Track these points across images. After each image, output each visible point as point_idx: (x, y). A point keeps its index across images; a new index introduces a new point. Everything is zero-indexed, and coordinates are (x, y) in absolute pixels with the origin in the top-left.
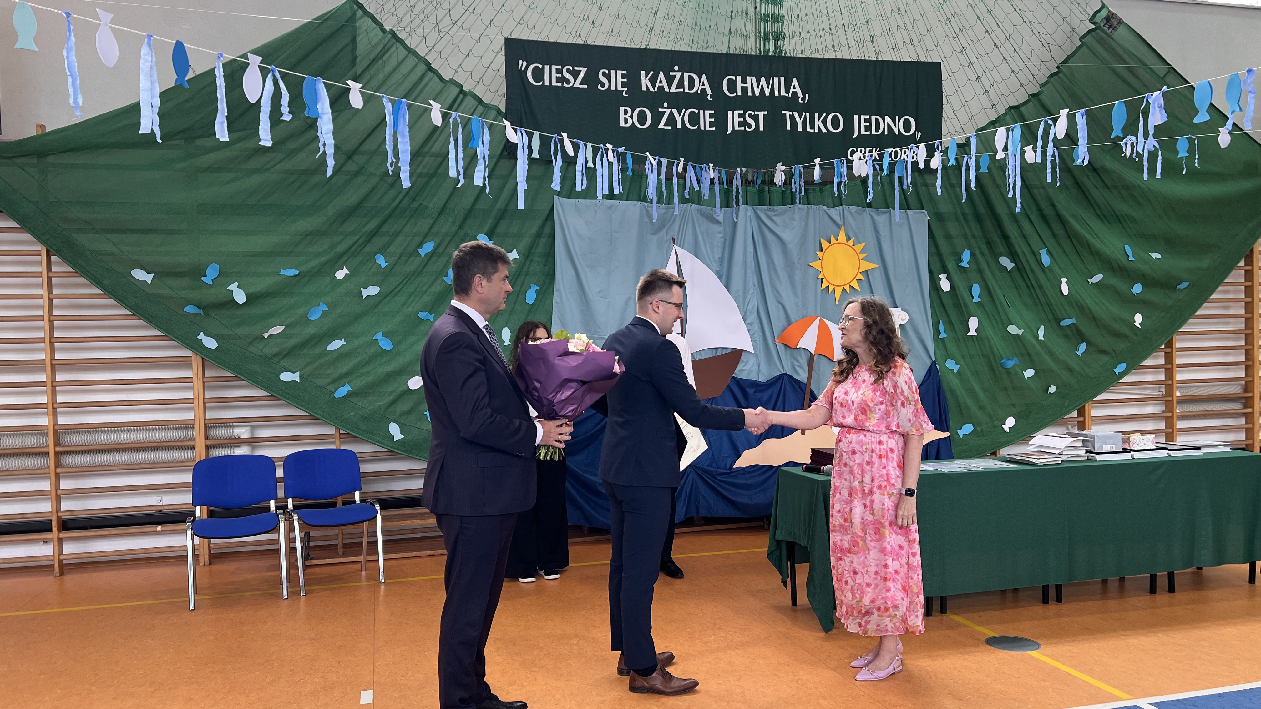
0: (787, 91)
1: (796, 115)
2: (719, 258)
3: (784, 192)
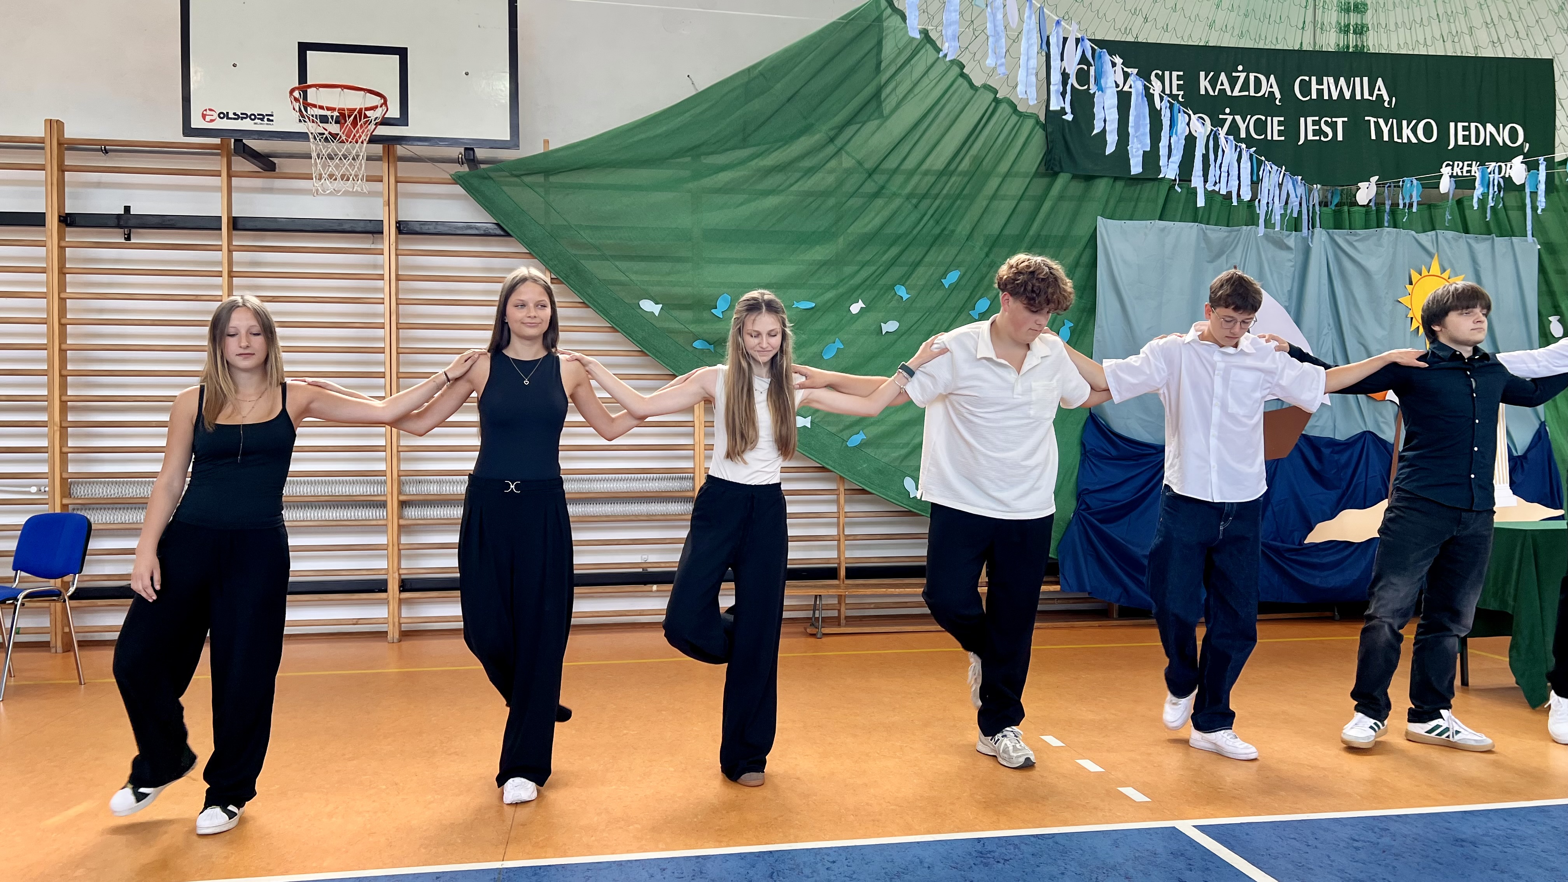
0: (1371, 94)
1: (1381, 121)
3: (1367, 213)
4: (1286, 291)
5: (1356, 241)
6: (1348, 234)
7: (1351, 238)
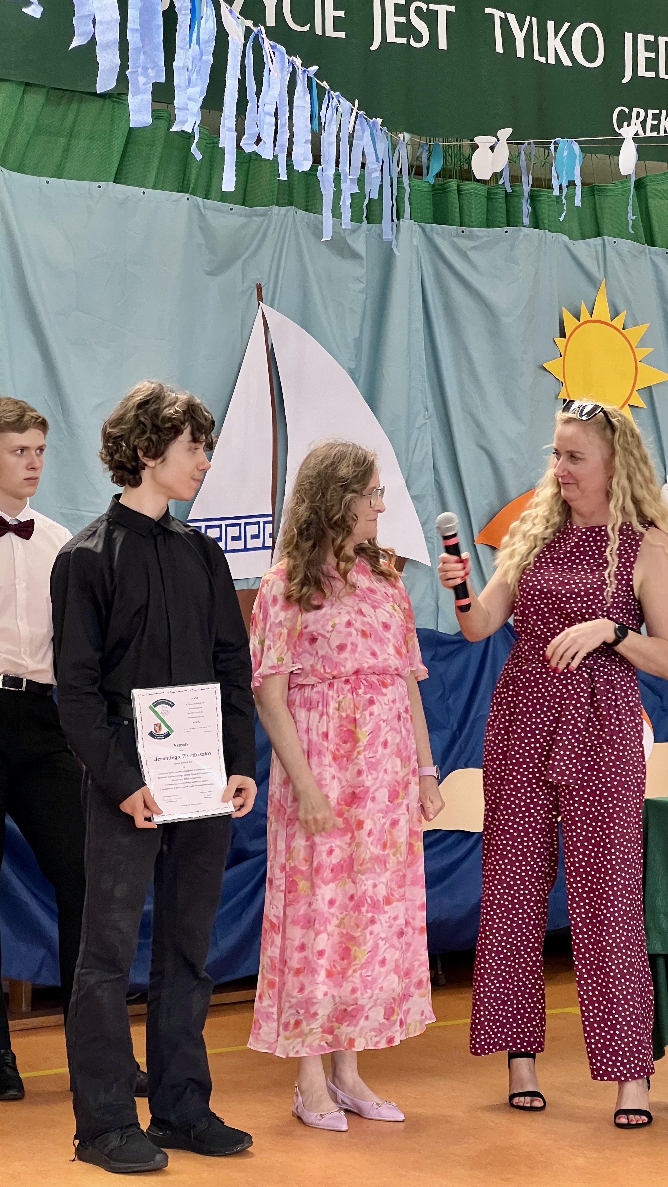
1: (512, 19)
2: (355, 339)
3: (490, 196)
4: (350, 340)
5: (473, 248)
6: (457, 235)
7: (462, 243)
